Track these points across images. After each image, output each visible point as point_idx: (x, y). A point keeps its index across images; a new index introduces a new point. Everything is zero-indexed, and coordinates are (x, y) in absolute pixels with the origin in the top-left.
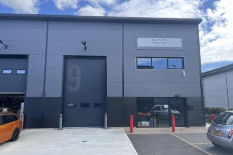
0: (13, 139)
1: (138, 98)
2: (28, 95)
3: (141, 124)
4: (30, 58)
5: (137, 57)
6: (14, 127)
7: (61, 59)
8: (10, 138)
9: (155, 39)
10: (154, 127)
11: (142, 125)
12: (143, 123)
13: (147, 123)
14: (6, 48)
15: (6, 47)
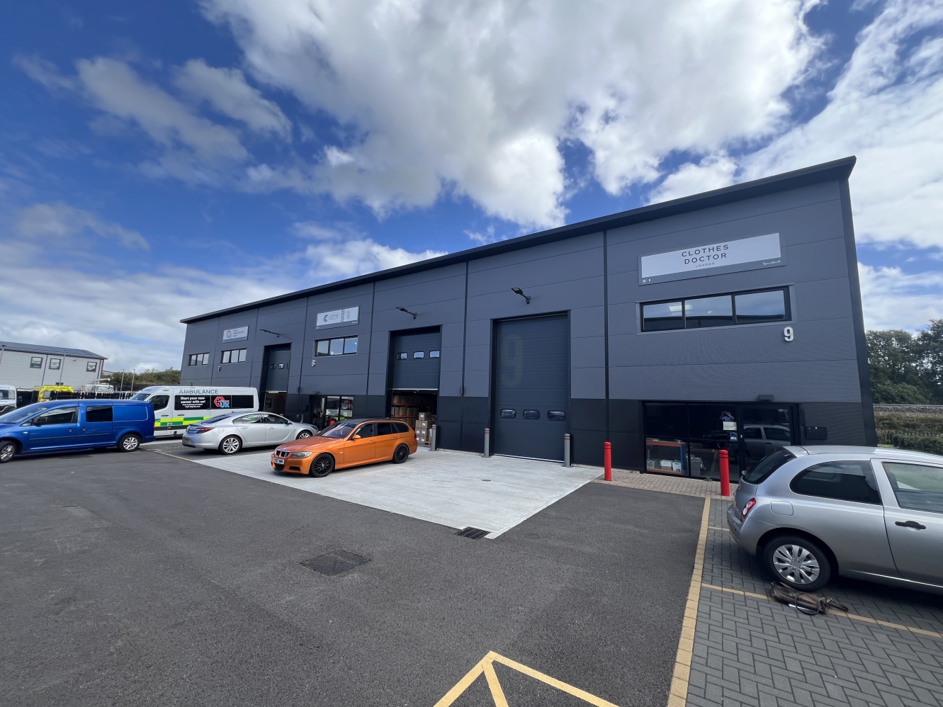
0: (397, 460)
1: (644, 402)
2: (441, 394)
3: (658, 465)
4: (444, 330)
5: (642, 304)
6: (398, 442)
7: (488, 327)
8: (390, 457)
9: (692, 250)
10: (690, 476)
11: (660, 467)
12: (665, 464)
13: (677, 466)
14: (415, 318)
15: (415, 316)
